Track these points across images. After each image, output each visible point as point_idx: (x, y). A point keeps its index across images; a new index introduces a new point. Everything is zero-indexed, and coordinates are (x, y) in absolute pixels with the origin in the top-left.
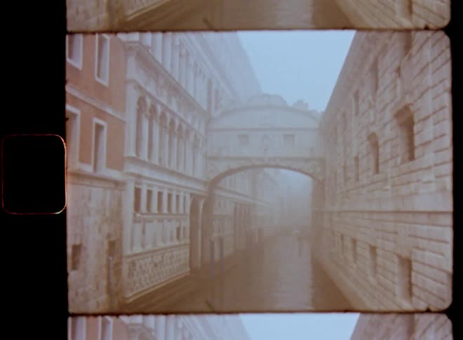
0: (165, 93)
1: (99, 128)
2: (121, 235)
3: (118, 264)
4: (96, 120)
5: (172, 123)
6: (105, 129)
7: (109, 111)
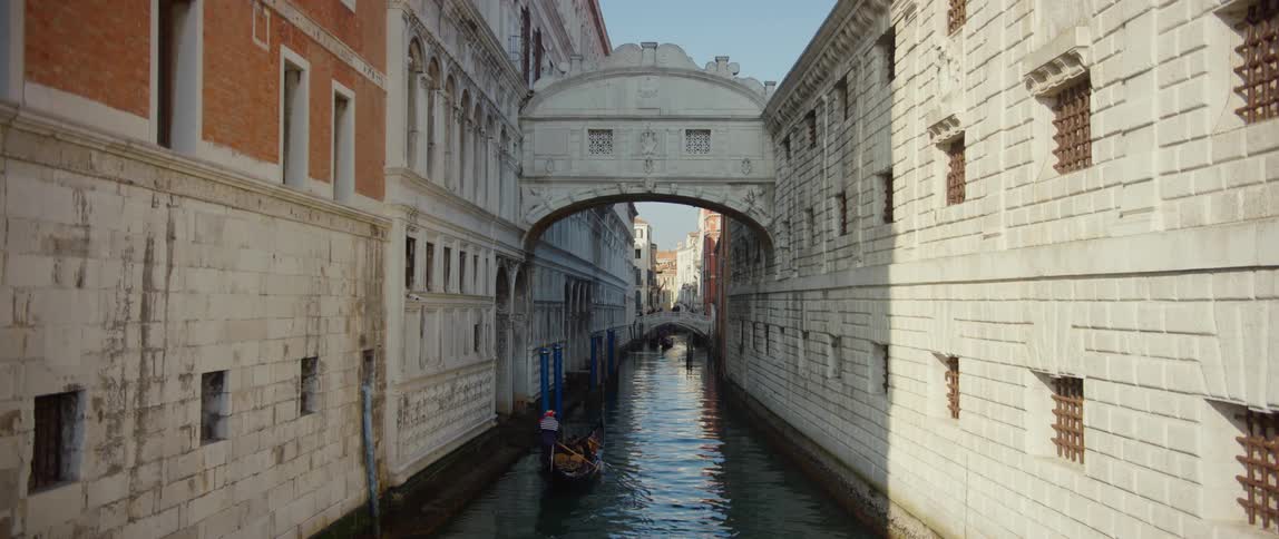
0: (452, 32)
1: (341, 101)
2: (383, 337)
3: (379, 401)
4: (337, 86)
5: (466, 97)
6: (352, 106)
7: (358, 64)
